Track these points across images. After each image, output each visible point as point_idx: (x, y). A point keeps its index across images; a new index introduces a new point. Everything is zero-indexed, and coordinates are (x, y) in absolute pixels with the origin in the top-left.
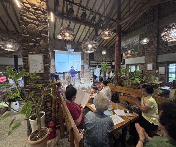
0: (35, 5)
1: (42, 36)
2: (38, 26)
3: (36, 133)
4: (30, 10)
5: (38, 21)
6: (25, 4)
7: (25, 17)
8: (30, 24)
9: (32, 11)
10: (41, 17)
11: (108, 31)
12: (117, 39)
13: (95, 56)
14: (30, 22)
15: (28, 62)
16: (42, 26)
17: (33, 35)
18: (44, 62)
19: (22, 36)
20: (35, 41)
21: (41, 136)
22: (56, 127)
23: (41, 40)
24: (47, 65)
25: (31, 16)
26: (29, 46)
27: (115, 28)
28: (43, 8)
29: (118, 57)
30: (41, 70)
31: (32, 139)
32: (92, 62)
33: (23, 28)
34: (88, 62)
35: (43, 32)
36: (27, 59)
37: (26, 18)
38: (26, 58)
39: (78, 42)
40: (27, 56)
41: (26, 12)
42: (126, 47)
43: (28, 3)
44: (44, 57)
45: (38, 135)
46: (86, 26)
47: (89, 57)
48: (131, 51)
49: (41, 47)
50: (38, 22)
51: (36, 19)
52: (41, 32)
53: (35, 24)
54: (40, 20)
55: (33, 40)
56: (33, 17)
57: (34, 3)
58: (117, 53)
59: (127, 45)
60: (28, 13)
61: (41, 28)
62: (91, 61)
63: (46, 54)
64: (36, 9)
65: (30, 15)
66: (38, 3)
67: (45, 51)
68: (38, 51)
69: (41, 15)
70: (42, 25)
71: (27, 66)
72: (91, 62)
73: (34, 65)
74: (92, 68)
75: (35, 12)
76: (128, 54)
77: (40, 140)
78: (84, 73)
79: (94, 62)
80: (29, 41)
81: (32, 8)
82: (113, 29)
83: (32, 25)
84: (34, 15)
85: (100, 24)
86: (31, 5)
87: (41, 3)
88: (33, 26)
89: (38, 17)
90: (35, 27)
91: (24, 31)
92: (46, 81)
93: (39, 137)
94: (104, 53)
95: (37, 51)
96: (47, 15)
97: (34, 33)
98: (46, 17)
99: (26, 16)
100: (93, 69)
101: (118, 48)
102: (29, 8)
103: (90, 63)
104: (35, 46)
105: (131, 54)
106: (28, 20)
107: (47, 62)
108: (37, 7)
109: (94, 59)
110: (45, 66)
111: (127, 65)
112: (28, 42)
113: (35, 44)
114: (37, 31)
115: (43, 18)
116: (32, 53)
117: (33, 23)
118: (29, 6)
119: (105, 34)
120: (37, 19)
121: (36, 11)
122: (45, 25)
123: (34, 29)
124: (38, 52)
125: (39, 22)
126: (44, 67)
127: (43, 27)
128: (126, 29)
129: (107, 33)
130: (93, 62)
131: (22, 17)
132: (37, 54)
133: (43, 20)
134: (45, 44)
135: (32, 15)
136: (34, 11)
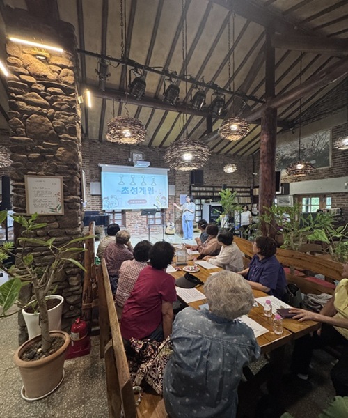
0: (45, 76)
1: (61, 138)
2: (51, 118)
3: (35, 342)
4: (33, 87)
5: (54, 107)
6: (22, 76)
7: (21, 102)
8: (32, 116)
9: (39, 88)
10: (59, 99)
11: (237, 122)
12: (265, 140)
13: (206, 176)
14: (33, 112)
15: (24, 192)
16: (63, 118)
17: (39, 138)
18: (64, 192)
19: (13, 139)
20: (42, 148)
21: (48, 351)
22: (93, 329)
23: (58, 147)
24: (72, 197)
25: (36, 100)
26: (29, 159)
27: (258, 115)
28: (66, 83)
29: (265, 180)
30: (56, 209)
31: (25, 355)
32: (197, 189)
33: (14, 125)
34: (187, 189)
35: (64, 131)
36: (24, 187)
37: (24, 104)
38: (22, 184)
39: (160, 146)
40: (23, 180)
41: (24, 91)
42: (291, 155)
43: (29, 73)
44: (64, 182)
45: (40, 347)
46: (180, 112)
47: (189, 178)
48: (306, 166)
49: (58, 160)
50: (52, 111)
51: (48, 104)
52: (59, 130)
53: (45, 115)
54: (58, 106)
55: (39, 146)
56: (42, 100)
57: (43, 73)
58: (263, 171)
59: (296, 152)
60: (28, 94)
61: (59, 123)
62: (194, 186)
63: (71, 174)
64: (47, 86)
65: (33, 96)
66: (53, 72)
67: (69, 169)
68: (50, 170)
69: (61, 96)
70: (62, 116)
71: (21, 201)
72: (193, 189)
73: (39, 198)
74: (197, 201)
75: (45, 90)
76: (296, 171)
77: (43, 359)
78: (175, 213)
79: (204, 189)
80: (29, 149)
81: (38, 83)
82: (252, 118)
83: (36, 117)
84: (43, 96)
85: (216, 108)
86: (37, 77)
87: (60, 71)
88: (40, 118)
89: (51, 101)
90: (44, 121)
91: (18, 130)
92: (68, 231)
93: (41, 351)
94: (230, 169)
95: (48, 168)
96: (74, 96)
97: (42, 133)
98: (73, 99)
99: (24, 101)
100: (201, 205)
101: (266, 158)
102: (30, 84)
103: (191, 191)
104: (43, 158)
106: (29, 107)
107: (71, 192)
108: (52, 81)
109: (202, 182)
110: (67, 200)
111: (295, 196)
112: (27, 151)
113: (43, 154)
114: (48, 129)
115: (66, 101)
116: (37, 175)
117: (39, 113)
118: (32, 80)
119: (229, 130)
120: (51, 105)
121: (48, 89)
122: (69, 115)
123: (41, 124)
124: (49, 172)
125: (56, 111)
126: (65, 202)
127: (64, 120)
128: (293, 116)
129: (234, 127)
130: (201, 189)
131: (13, 102)
132: (47, 175)
133: (65, 107)
134: (69, 154)
135: (37, 98)
136: (43, 88)
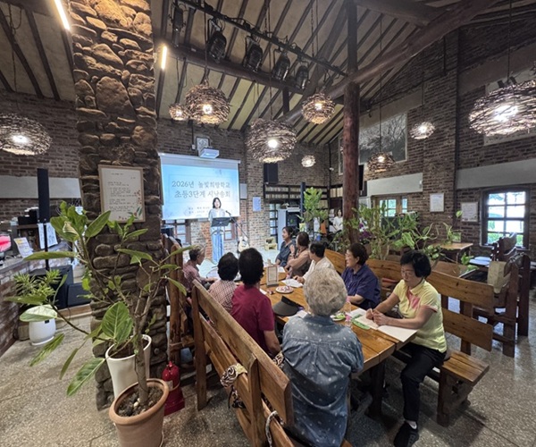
0: (117, 21)
1: (137, 113)
2: (126, 83)
4: (104, 36)
5: (128, 68)
6: (88, 18)
7: (89, 58)
8: (103, 78)
9: (110, 39)
10: (134, 56)
11: (322, 99)
13: (281, 172)
14: (104, 73)
15: (98, 190)
16: (140, 84)
17: (113, 111)
18: (145, 189)
19: (82, 111)
20: (117, 127)
21: (146, 403)
23: (135, 125)
24: (153, 197)
25: (107, 55)
26: (102, 142)
27: (341, 91)
28: (141, 33)
30: (136, 214)
31: (120, 412)
32: (271, 189)
33: (82, 90)
34: (260, 189)
35: (141, 102)
36: (97, 182)
37: (94, 61)
38: (94, 177)
40: (96, 172)
41: (91, 41)
42: (369, 145)
43: (98, 14)
44: (144, 176)
45: (136, 401)
46: (254, 82)
48: (387, 159)
49: (136, 144)
50: (126, 72)
51: (122, 62)
52: (135, 101)
53: (119, 78)
54: (133, 66)
55: (113, 123)
56: (113, 57)
57: (114, 17)
58: (347, 165)
59: (373, 141)
60: (97, 46)
61: (135, 90)
62: (268, 186)
63: (151, 165)
64: (121, 35)
65: (104, 50)
66: (127, 15)
67: (148, 157)
68: (127, 158)
69: (136, 52)
70: (139, 81)
71: (95, 202)
72: (268, 189)
73: (116, 198)
74: (271, 207)
75: (118, 42)
76: (377, 166)
77: (144, 413)
79: (279, 190)
80: (100, 127)
81: (109, 30)
82: (335, 94)
83: (109, 81)
84: (116, 51)
85: (299, 79)
86: (108, 21)
87: (135, 16)
88: (113, 82)
89: (125, 58)
90: (118, 86)
91: (87, 98)
92: (150, 244)
93: (139, 406)
94: (308, 162)
95: (124, 156)
96: (151, 53)
97: (115, 104)
98: (149, 57)
99: (92, 55)
100: (275, 211)
102: (100, 31)
104: (118, 141)
105: (385, 166)
106: (99, 65)
107: (152, 186)
108: (125, 28)
109: (277, 180)
110: (148, 201)
111: (373, 197)
112: (98, 129)
113: (119, 135)
114: (123, 99)
115: (143, 59)
116: (111, 164)
117: (112, 75)
118: (102, 25)
119: (314, 109)
120: (125, 64)
121: (122, 40)
122: (147, 81)
123: (114, 92)
124: (126, 160)
125: (131, 73)
126: (146, 204)
127: (141, 87)
129: (319, 106)
130: (276, 189)
131: (79, 57)
132: (124, 165)
133: (142, 67)
134: (148, 136)
135: (109, 53)
136: (115, 39)
